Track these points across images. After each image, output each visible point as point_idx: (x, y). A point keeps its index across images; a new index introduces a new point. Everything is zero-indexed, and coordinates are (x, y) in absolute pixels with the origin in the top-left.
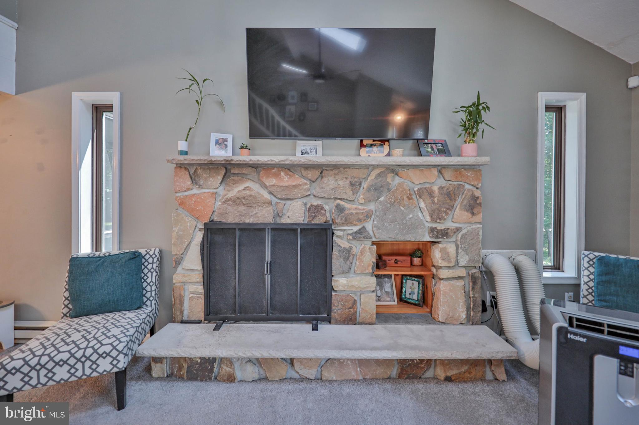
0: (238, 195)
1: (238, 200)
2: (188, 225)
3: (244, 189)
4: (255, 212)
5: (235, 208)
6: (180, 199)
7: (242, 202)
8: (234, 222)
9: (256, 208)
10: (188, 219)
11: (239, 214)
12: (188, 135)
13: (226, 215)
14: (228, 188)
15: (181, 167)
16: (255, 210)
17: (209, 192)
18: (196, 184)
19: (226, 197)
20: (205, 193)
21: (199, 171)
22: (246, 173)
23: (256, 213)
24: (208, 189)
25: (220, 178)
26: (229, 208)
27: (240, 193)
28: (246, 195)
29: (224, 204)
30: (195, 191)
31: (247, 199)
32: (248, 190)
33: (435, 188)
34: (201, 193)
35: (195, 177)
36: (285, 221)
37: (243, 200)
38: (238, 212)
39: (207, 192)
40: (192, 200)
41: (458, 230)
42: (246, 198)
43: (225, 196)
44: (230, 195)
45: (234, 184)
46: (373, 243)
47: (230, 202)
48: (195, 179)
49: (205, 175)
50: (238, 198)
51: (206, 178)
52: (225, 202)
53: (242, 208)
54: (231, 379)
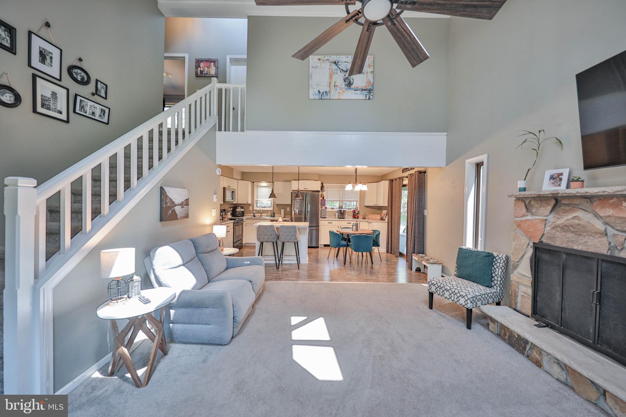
0: (566, 223)
1: (566, 228)
2: (523, 242)
3: (572, 218)
4: (584, 240)
5: (563, 234)
6: (518, 222)
7: (570, 229)
8: (561, 246)
9: (586, 236)
10: (523, 237)
11: (567, 239)
12: (527, 175)
13: (555, 239)
14: (558, 216)
15: (519, 200)
16: (585, 239)
17: (540, 219)
18: (530, 212)
19: (555, 224)
20: (536, 219)
21: (533, 202)
22: (577, 203)
23: (586, 242)
24: (538, 216)
25: (550, 208)
26: (558, 233)
27: (568, 222)
28: (574, 224)
29: (552, 230)
30: (529, 217)
31: (575, 228)
32: (577, 219)
34: (533, 219)
35: (529, 207)
37: (571, 228)
38: (566, 238)
39: (538, 219)
40: (526, 224)
42: (575, 226)
43: (554, 222)
44: (559, 222)
45: (564, 213)
47: (558, 229)
48: (529, 208)
49: (537, 205)
50: (566, 226)
51: (537, 208)
52: (554, 228)
53: (570, 235)
54: (539, 364)
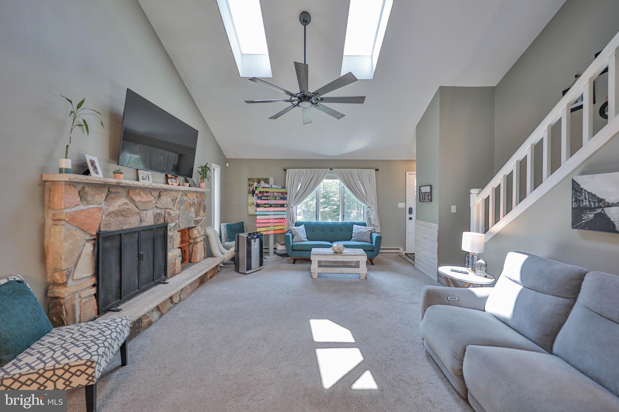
0: (119, 209)
1: (119, 213)
2: (78, 238)
3: (123, 204)
4: (129, 220)
5: (116, 219)
6: (71, 215)
7: (122, 213)
8: (115, 230)
9: (131, 217)
10: (78, 233)
11: (119, 223)
12: (67, 152)
13: (110, 225)
14: (107, 203)
15: (70, 185)
16: (130, 219)
17: (97, 207)
18: (85, 201)
19: (108, 211)
20: (93, 208)
21: (87, 189)
22: (120, 191)
23: (130, 221)
24: (94, 204)
25: (104, 195)
26: (112, 219)
27: (121, 207)
28: (125, 208)
29: (107, 217)
30: (82, 207)
31: (125, 212)
32: (126, 204)
33: (196, 202)
34: (89, 209)
35: (83, 194)
36: (145, 224)
37: (123, 212)
38: (119, 221)
39: (95, 207)
40: (82, 215)
41: (202, 220)
42: (125, 210)
43: (107, 210)
44: (111, 209)
45: (111, 200)
46: (179, 231)
47: (113, 215)
48: (83, 196)
49: (92, 193)
50: (120, 211)
51: (92, 196)
52: (108, 215)
53: (121, 218)
54: (150, 324)
